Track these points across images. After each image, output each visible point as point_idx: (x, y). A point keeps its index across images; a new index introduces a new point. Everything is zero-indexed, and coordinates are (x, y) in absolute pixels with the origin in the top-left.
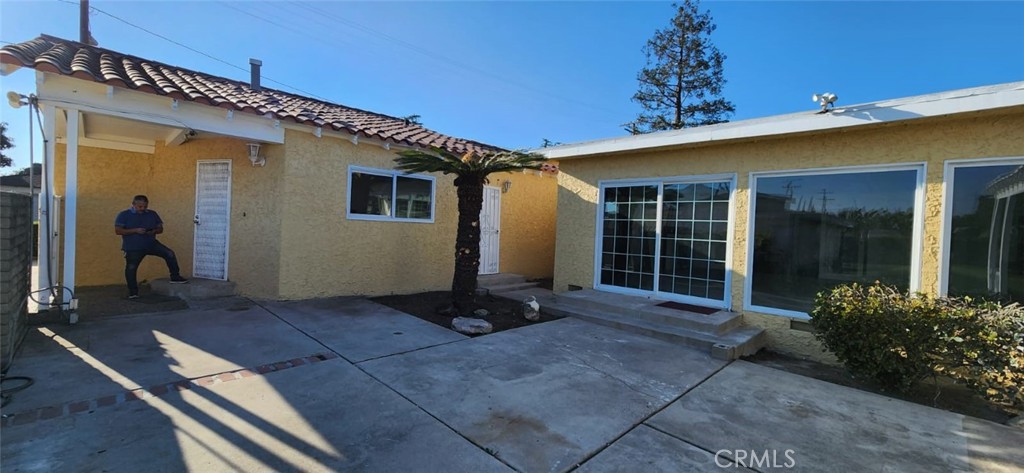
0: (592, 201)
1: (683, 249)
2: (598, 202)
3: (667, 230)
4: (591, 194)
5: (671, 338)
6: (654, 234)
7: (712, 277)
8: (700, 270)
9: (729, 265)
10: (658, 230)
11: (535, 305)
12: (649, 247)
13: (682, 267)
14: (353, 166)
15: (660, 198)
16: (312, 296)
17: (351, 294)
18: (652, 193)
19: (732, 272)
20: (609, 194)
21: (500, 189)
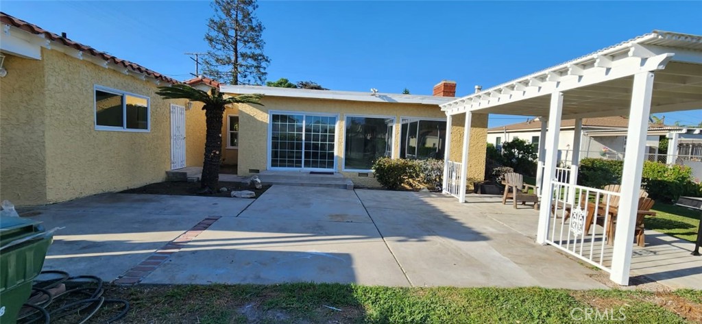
0: (264, 121)
1: (316, 147)
2: (268, 122)
3: (308, 138)
4: (264, 117)
5: (328, 186)
6: (302, 140)
7: (329, 159)
8: (323, 156)
9: (336, 154)
10: (304, 138)
11: (259, 181)
12: (299, 146)
13: (315, 155)
14: (98, 86)
15: (304, 122)
16: (74, 197)
17: (101, 192)
18: (300, 119)
19: (337, 156)
20: (275, 118)
21: (184, 107)
